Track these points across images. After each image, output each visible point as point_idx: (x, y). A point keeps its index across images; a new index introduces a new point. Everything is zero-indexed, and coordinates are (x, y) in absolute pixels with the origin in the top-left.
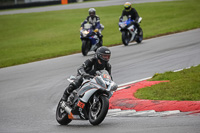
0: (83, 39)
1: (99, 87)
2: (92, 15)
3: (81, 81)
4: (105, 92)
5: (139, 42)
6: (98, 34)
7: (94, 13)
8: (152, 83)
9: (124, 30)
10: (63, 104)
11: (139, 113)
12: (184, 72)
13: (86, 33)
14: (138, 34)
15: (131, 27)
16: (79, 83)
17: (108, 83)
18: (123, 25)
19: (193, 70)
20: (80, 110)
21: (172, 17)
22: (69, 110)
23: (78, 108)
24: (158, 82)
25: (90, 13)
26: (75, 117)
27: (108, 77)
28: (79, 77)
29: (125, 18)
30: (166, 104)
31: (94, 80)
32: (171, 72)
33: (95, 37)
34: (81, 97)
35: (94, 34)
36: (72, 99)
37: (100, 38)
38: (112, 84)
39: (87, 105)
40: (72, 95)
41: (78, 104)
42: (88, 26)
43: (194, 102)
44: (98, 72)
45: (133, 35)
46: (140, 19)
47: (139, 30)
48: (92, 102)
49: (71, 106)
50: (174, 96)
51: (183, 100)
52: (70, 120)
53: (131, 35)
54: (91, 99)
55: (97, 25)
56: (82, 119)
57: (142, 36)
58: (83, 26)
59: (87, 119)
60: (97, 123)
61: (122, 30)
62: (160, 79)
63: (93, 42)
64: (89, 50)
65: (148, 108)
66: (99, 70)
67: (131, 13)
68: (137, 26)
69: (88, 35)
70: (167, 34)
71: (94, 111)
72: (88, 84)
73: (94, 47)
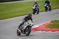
0: (33, 10)
1: (28, 25)
3: (23, 23)
5: (50, 10)
6: (38, 8)
7: (36, 2)
11: (47, 32)
13: (34, 8)
14: (50, 8)
15: (48, 6)
16: (23, 24)
20: (23, 31)
23: (22, 31)
25: (35, 2)
26: (22, 33)
27: (31, 22)
29: (46, 4)
33: (37, 9)
34: (23, 27)
35: (36, 8)
36: (21, 28)
37: (38, 9)
38: (32, 24)
39: (25, 30)
40: (21, 27)
41: (22, 29)
44: (28, 20)
45: (49, 9)
47: (50, 7)
49: (21, 30)
50: (57, 27)
52: (21, 34)
53: (48, 9)
54: (26, 28)
55: (37, 6)
58: (33, 6)
60: (28, 35)
61: (45, 7)
63: (36, 10)
65: (49, 31)
66: (29, 20)
68: (49, 6)
69: (35, 9)
71: (27, 32)
73: (37, 12)
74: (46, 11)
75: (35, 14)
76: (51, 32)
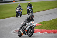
0: (16, 12)
1: (31, 25)
2: (19, 6)
3: (25, 24)
4: (33, 27)
6: (21, 11)
7: (20, 5)
8: (39, 24)
9: (28, 10)
10: (20, 31)
12: (48, 21)
13: (17, 11)
14: (32, 11)
15: (30, 9)
17: (34, 24)
18: (28, 9)
19: (51, 21)
20: (25, 32)
21: (45, 6)
22: (22, 32)
24: (41, 24)
25: (19, 5)
26: (24, 34)
28: (25, 23)
29: (28, 7)
30: (43, 31)
31: (30, 23)
32: (44, 22)
33: (20, 12)
34: (26, 28)
35: (20, 11)
36: (23, 29)
37: (21, 12)
41: (25, 30)
42: (18, 9)
43: (51, 30)
44: (30, 21)
45: (31, 12)
46: (33, 7)
47: (32, 10)
48: (29, 30)
49: (23, 31)
51: (48, 29)
52: (22, 35)
53: (30, 12)
56: (26, 35)
57: (33, 12)
58: (17, 9)
59: (27, 35)
62: (41, 23)
63: (19, 13)
64: (18, 16)
67: (30, 5)
68: (32, 9)
69: (18, 12)
70: (43, 11)
71: (30, 32)
72: (28, 25)
73: (20, 15)
74: (28, 14)
75: (18, 17)
76: (39, 33)
